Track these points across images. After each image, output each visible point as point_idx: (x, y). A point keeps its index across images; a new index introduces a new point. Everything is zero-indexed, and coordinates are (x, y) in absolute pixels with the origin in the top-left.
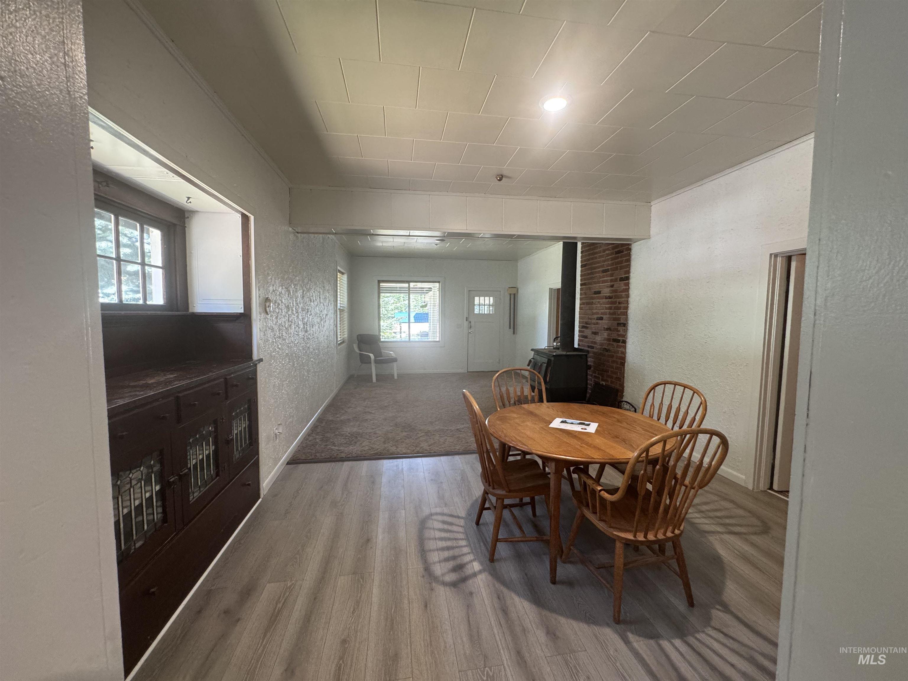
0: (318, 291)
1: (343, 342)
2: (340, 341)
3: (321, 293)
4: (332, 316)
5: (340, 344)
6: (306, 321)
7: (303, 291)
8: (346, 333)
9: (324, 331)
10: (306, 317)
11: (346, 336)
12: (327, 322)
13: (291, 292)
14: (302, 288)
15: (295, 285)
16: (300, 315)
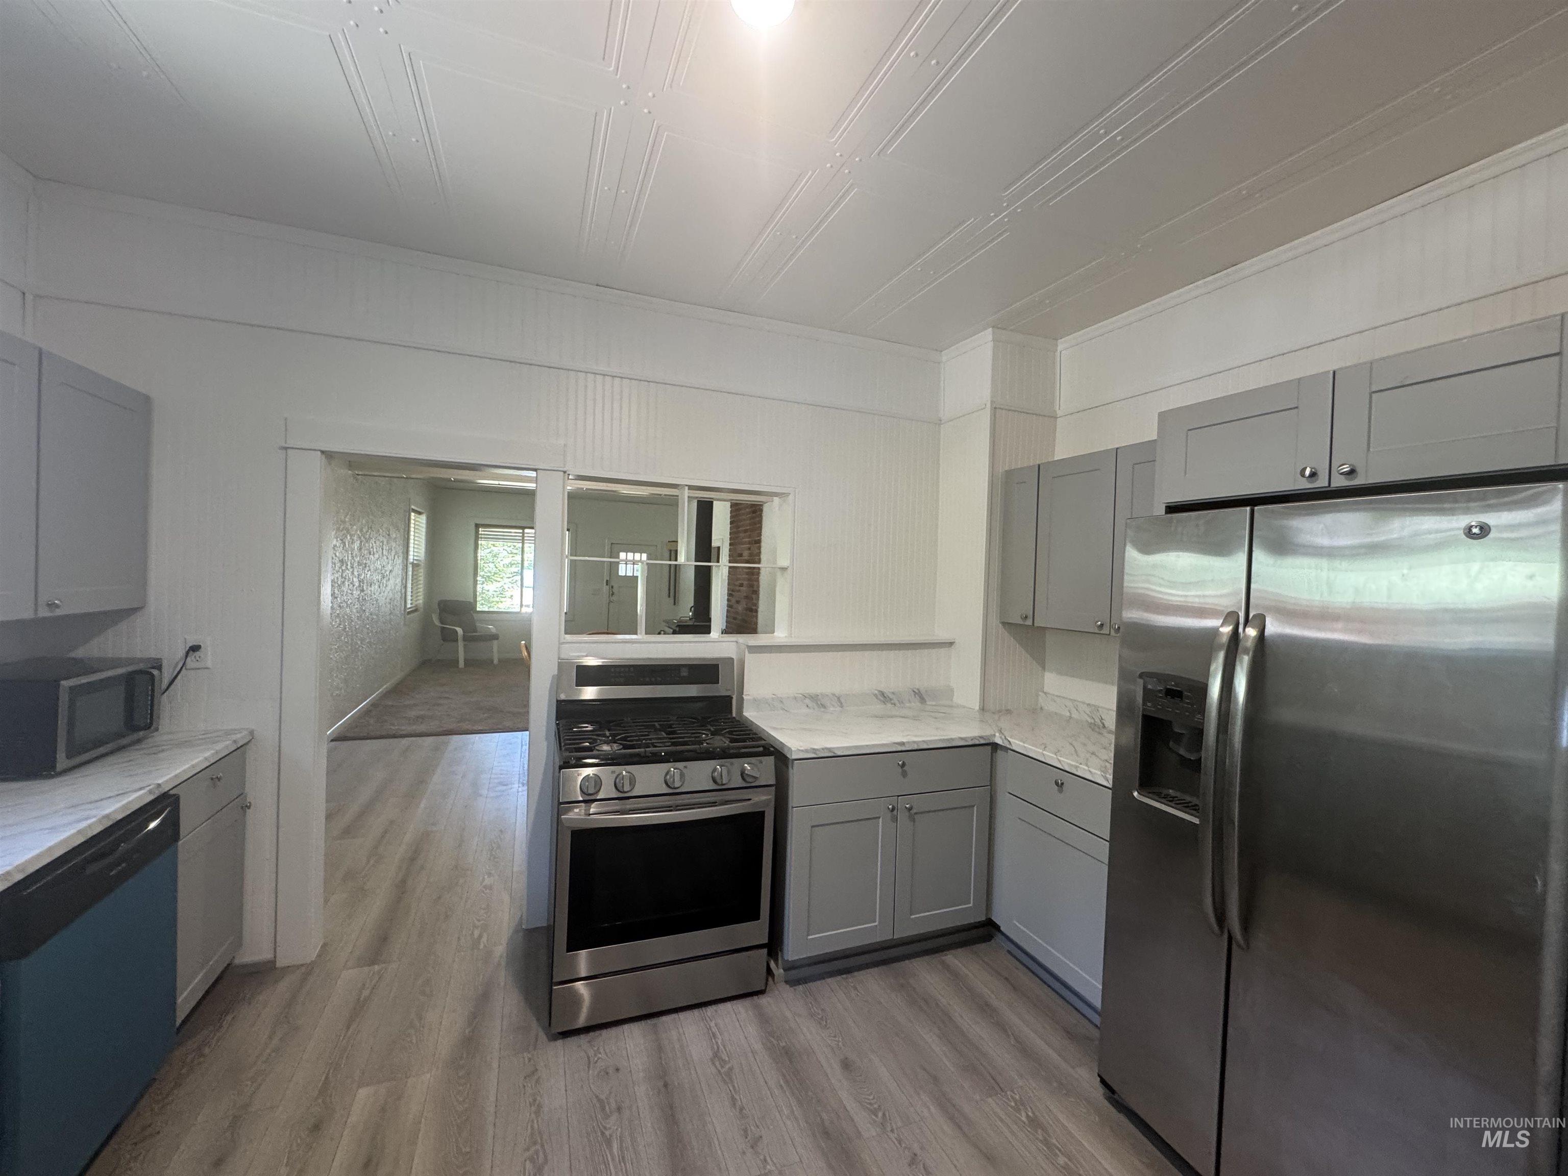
0: (381, 540)
1: (416, 610)
2: (409, 608)
3: (385, 543)
4: (400, 572)
5: (409, 613)
6: (362, 577)
7: (361, 542)
8: (421, 597)
9: (386, 592)
10: (363, 574)
11: (421, 601)
12: (392, 582)
13: (347, 544)
14: (360, 538)
15: (351, 536)
16: (356, 570)
